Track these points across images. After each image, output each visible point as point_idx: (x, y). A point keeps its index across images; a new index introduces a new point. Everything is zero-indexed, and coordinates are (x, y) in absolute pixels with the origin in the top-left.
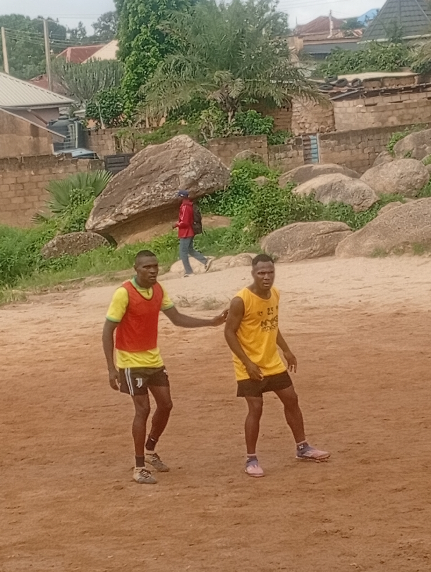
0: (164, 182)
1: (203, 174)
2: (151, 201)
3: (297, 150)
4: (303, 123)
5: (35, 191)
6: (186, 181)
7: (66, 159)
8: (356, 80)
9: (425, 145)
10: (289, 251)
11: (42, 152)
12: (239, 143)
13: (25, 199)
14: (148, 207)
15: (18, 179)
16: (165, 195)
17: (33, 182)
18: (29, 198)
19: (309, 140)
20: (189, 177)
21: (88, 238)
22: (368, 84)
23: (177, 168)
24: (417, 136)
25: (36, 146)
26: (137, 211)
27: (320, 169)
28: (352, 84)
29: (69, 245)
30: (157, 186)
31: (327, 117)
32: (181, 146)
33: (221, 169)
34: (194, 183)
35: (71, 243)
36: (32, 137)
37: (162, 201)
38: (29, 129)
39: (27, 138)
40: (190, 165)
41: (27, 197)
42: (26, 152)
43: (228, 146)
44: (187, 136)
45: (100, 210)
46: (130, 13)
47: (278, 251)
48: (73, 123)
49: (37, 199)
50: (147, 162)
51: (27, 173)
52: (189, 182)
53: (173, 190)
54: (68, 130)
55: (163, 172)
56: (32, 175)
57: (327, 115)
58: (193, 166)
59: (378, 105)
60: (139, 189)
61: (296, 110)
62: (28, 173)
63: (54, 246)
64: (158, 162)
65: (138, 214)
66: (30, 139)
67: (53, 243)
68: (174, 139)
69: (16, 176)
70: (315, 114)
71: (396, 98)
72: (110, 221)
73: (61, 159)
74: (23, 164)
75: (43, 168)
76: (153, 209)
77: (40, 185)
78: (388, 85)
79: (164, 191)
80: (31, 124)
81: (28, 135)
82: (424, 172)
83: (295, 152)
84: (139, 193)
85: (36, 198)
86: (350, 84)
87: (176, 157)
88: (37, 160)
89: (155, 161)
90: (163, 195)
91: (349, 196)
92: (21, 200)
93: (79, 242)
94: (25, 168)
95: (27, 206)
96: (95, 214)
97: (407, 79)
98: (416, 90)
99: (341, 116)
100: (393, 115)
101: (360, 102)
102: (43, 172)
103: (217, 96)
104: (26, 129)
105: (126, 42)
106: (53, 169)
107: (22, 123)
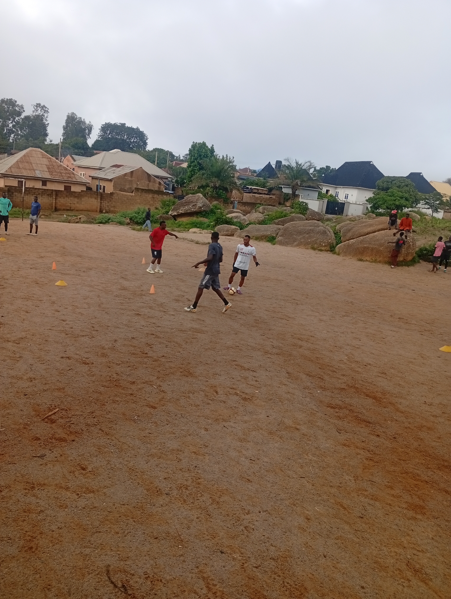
0: (192, 206)
1: (204, 205)
2: (188, 210)
5: (157, 201)
6: (198, 207)
8: (251, 188)
9: (265, 210)
11: (161, 190)
12: (216, 199)
14: (187, 212)
15: (153, 196)
17: (157, 198)
18: (155, 202)
20: (200, 206)
21: (169, 217)
22: (254, 190)
23: (197, 202)
24: (264, 208)
25: (159, 188)
26: (184, 212)
30: (190, 206)
31: (241, 197)
32: (199, 197)
33: (209, 205)
34: (201, 208)
35: (164, 217)
36: (159, 185)
37: (191, 211)
39: (157, 185)
42: (156, 189)
43: (212, 199)
44: (201, 194)
45: (173, 210)
46: (193, 156)
48: (171, 183)
49: (157, 203)
50: (189, 199)
53: (195, 209)
54: (169, 185)
55: (193, 203)
58: (201, 203)
59: (256, 196)
61: (233, 193)
62: (156, 196)
67: (159, 216)
68: (197, 194)
70: (238, 195)
71: (261, 195)
72: (175, 214)
73: (166, 193)
74: (155, 192)
75: (160, 194)
77: (159, 199)
78: (260, 191)
79: (192, 208)
80: (160, 182)
82: (263, 218)
84: (185, 207)
86: (249, 189)
87: (197, 199)
88: (159, 192)
89: (191, 199)
91: (242, 220)
92: (153, 202)
93: (166, 217)
95: (154, 204)
97: (265, 191)
98: (267, 194)
99: (245, 197)
100: (259, 200)
101: (251, 194)
102: (160, 196)
103: (212, 185)
104: (157, 182)
105: (190, 164)
106: (163, 195)
107: (157, 180)
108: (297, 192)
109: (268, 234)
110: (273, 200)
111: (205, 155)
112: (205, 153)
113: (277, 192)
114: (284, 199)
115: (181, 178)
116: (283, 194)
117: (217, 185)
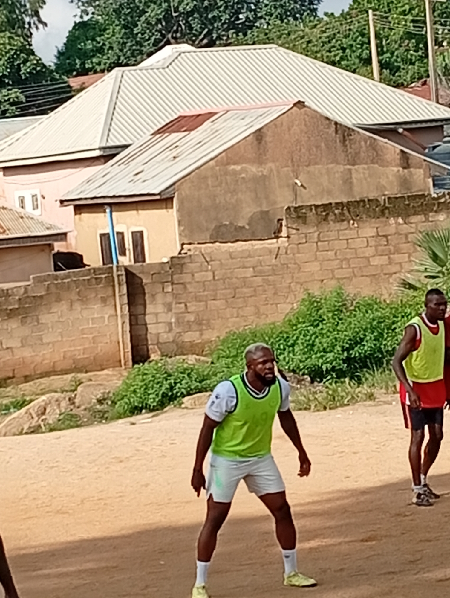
7: (449, 200)
11: (415, 191)
13: (389, 258)
15: (379, 229)
17: (401, 234)
25: (405, 182)
36: (401, 169)
38: (397, 157)
39: (394, 171)
41: (392, 256)
42: (393, 191)
51: (392, 221)
56: (400, 224)
62: (394, 225)
66: (399, 171)
69: (377, 225)
74: (387, 208)
75: (416, 214)
77: (412, 238)
81: (396, 166)
85: (405, 257)
88: (407, 202)
92: (384, 260)
94: (389, 213)
95: (393, 269)
104: (392, 157)
106: (431, 214)
107: (387, 149)
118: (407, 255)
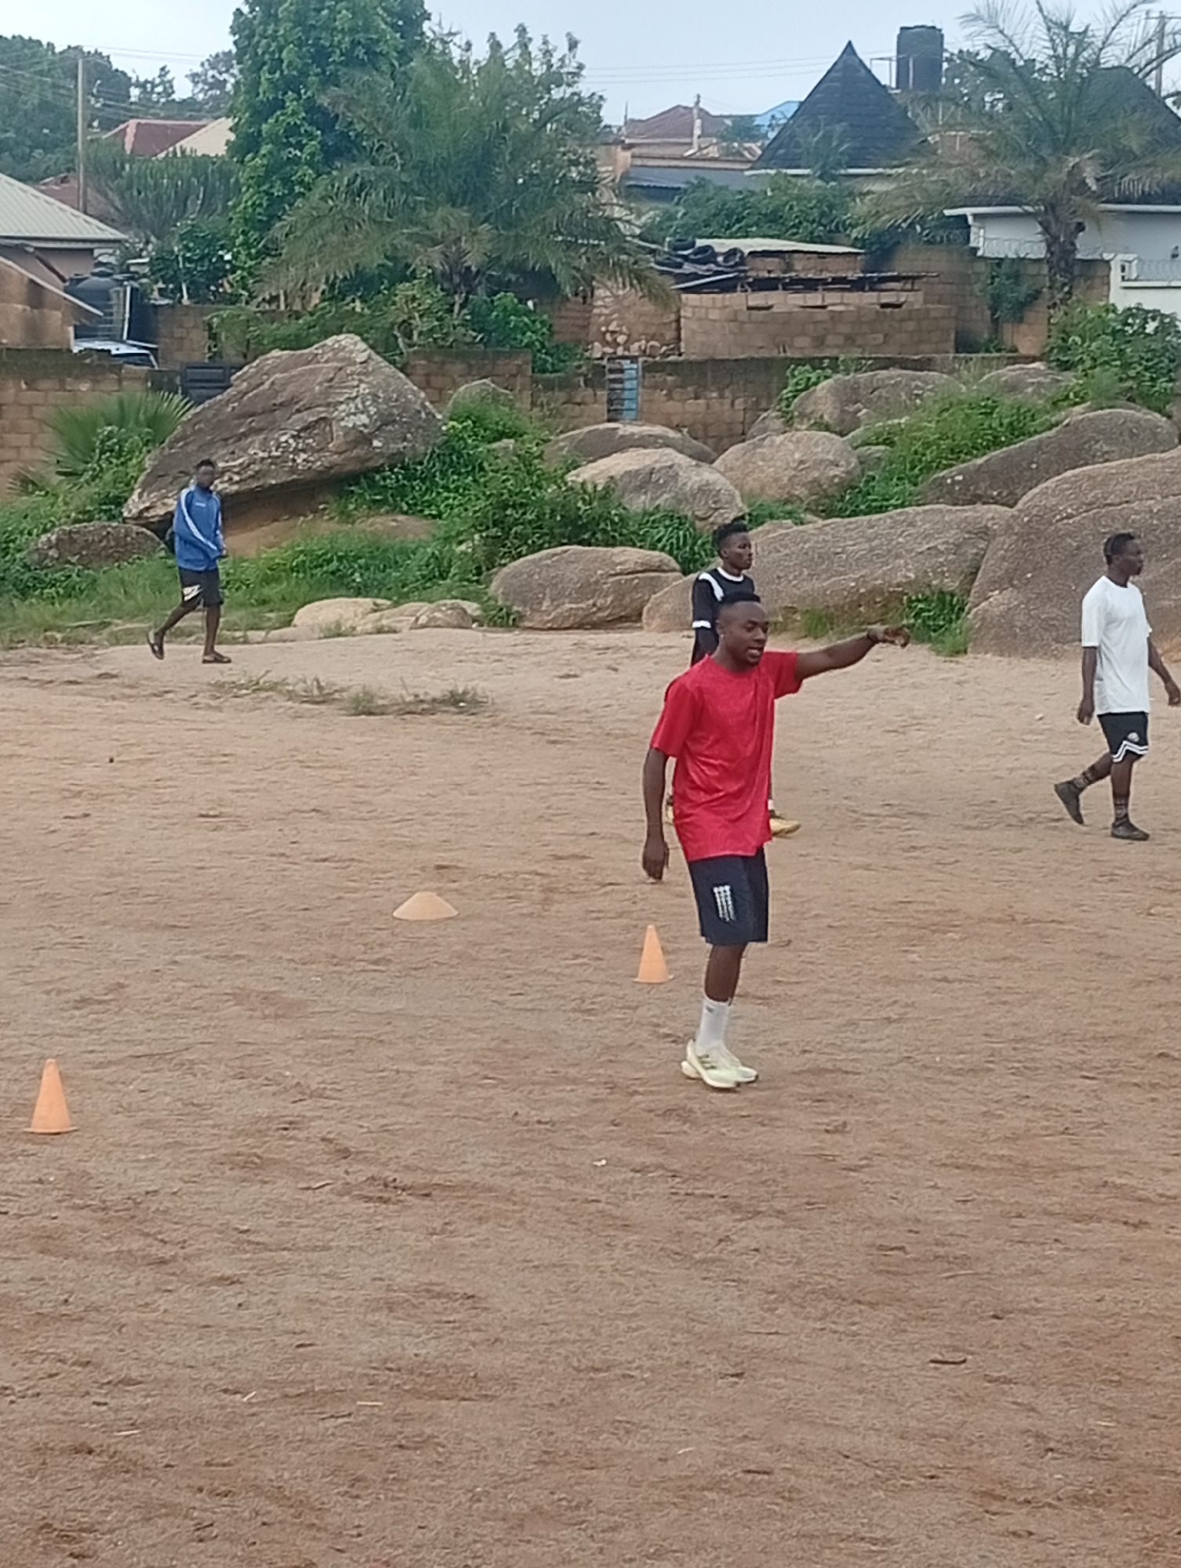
0: (299, 431)
1: (385, 421)
2: (269, 471)
3: (593, 387)
4: (613, 332)
5: (26, 424)
6: (345, 435)
7: (97, 362)
8: (734, 252)
9: (859, 405)
10: (545, 605)
11: (49, 342)
12: (473, 362)
14: (261, 483)
16: (299, 461)
17: (22, 405)
19: (622, 371)
20: (354, 427)
21: (126, 536)
22: (758, 262)
23: (328, 405)
24: (845, 384)
25: (33, 329)
26: (235, 488)
27: (633, 434)
28: (725, 260)
29: (83, 548)
30: (283, 439)
31: (665, 324)
32: (343, 359)
33: (423, 415)
34: (365, 439)
35: (87, 545)
36: (28, 308)
37: (293, 470)
38: (24, 289)
39: (18, 308)
40: (358, 400)
42: (14, 338)
43: (448, 367)
44: (358, 338)
45: (156, 479)
46: (264, 64)
47: (524, 603)
48: (121, 285)
49: (27, 443)
50: (267, 385)
51: (10, 383)
52: (351, 437)
53: (318, 451)
54: (109, 299)
55: (298, 411)
56: (21, 390)
57: (666, 321)
58: (363, 403)
59: (774, 310)
60: (244, 442)
61: (600, 303)
63: (50, 548)
64: (291, 388)
65: (237, 493)
66: (24, 310)
67: (49, 540)
68: (329, 341)
70: (641, 315)
71: (814, 298)
73: (88, 361)
74: (4, 364)
75: (47, 376)
76: (272, 486)
77: (39, 412)
78: (802, 269)
79: (296, 451)
80: (32, 281)
81: (21, 302)
82: (849, 464)
83: (590, 391)
84: (245, 450)
85: (26, 439)
86: (720, 259)
87: (331, 380)
88: (35, 359)
89: (285, 385)
90: (294, 460)
91: (686, 499)
93: (104, 543)
94: (7, 372)
96: (145, 486)
97: (840, 259)
98: (858, 285)
99: (695, 326)
100: (804, 334)
101: (737, 299)
102: (45, 385)
103: (434, 258)
104: (16, 288)
105: (250, 124)
106: (69, 380)
107: (11, 276)
108: (1085, 247)
109: (900, 579)
110: (911, 325)
111: (355, 44)
112: (353, 30)
113: (937, 262)
114: (994, 310)
115: (195, 239)
116: (981, 267)
117: (472, 261)
118: (28, 436)
